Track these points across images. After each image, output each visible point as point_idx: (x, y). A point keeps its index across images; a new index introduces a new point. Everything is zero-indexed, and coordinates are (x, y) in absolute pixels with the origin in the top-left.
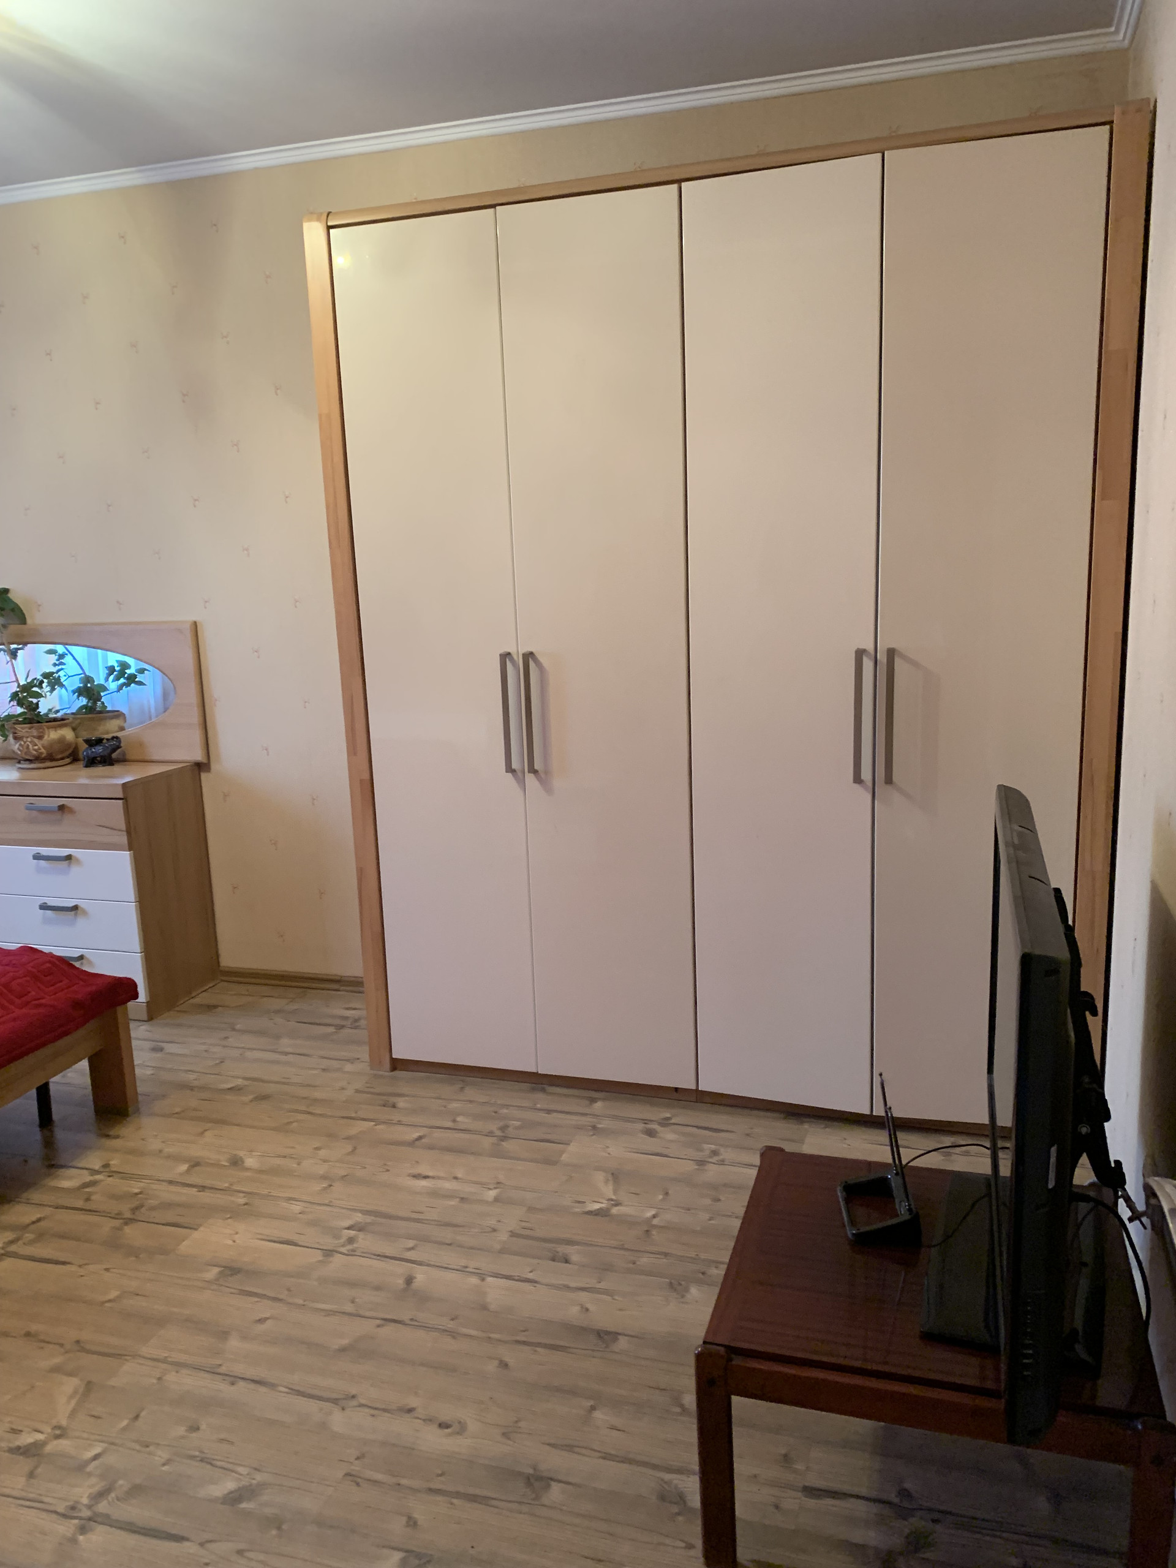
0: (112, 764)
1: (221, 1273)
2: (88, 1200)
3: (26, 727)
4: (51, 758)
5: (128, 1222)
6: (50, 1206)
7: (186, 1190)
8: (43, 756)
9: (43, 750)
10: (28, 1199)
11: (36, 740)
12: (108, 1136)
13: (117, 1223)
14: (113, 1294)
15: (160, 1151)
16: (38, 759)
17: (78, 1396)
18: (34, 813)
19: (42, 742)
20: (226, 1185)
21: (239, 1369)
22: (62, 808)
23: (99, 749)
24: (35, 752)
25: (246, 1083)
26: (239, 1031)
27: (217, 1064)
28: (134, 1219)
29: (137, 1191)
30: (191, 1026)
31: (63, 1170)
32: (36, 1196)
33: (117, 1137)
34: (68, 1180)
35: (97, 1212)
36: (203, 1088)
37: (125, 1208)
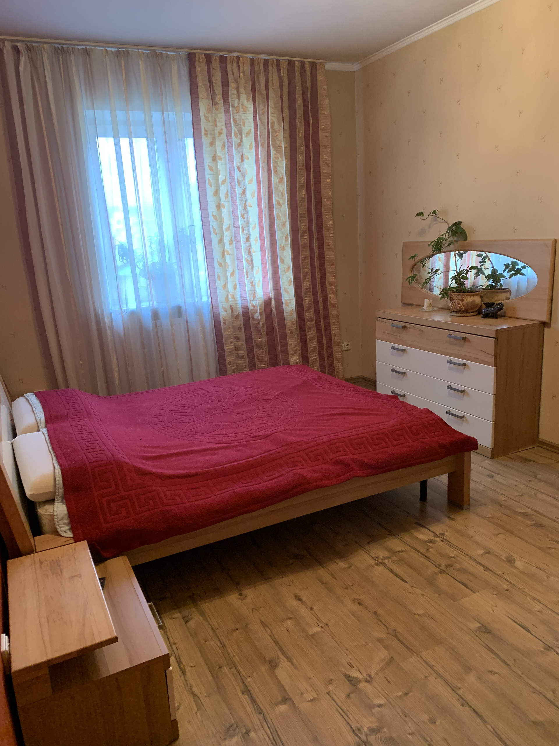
0: (496, 318)
1: (479, 627)
2: (428, 550)
3: (456, 294)
4: (466, 311)
5: (442, 572)
6: (410, 546)
7: (478, 566)
8: (463, 310)
9: (463, 307)
10: (401, 538)
11: (460, 302)
12: (449, 517)
13: (437, 570)
14: (421, 612)
15: (472, 537)
16: (460, 311)
17: (384, 663)
18: (452, 339)
19: (462, 303)
20: (500, 573)
21: (470, 698)
22: (465, 339)
23: (491, 309)
24: (459, 308)
25: (533, 513)
26: (538, 479)
27: (519, 495)
28: (445, 572)
29: (452, 555)
30: (512, 468)
31: (422, 528)
32: (406, 538)
33: (453, 520)
34: (423, 535)
35: (429, 559)
36: (507, 507)
37: (443, 562)
